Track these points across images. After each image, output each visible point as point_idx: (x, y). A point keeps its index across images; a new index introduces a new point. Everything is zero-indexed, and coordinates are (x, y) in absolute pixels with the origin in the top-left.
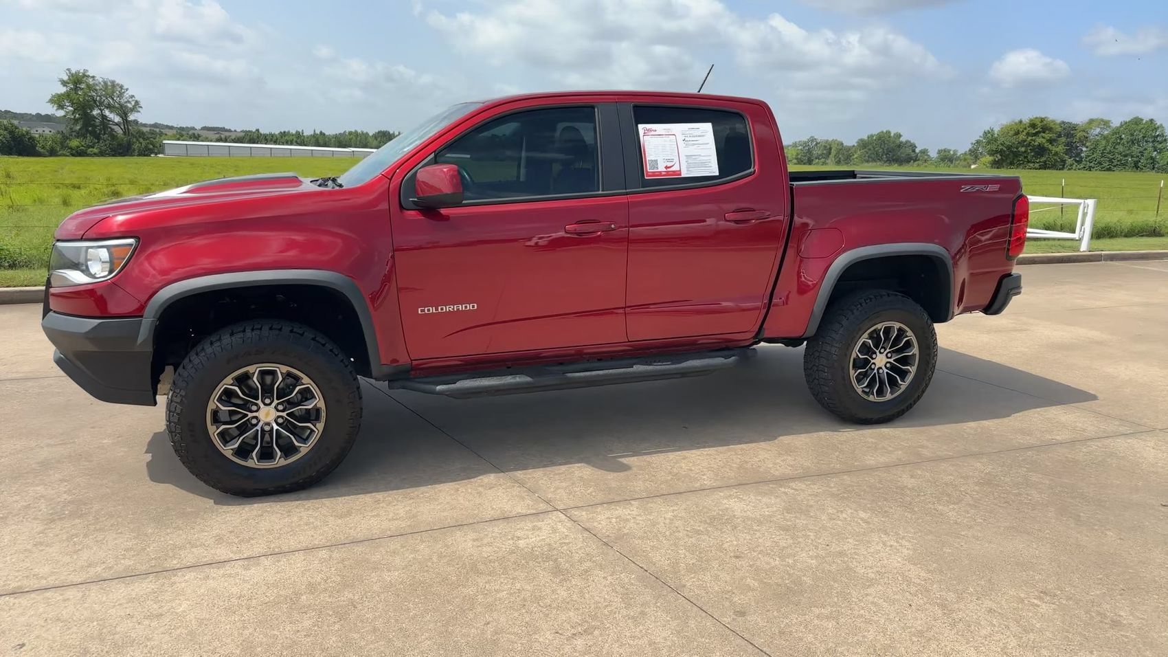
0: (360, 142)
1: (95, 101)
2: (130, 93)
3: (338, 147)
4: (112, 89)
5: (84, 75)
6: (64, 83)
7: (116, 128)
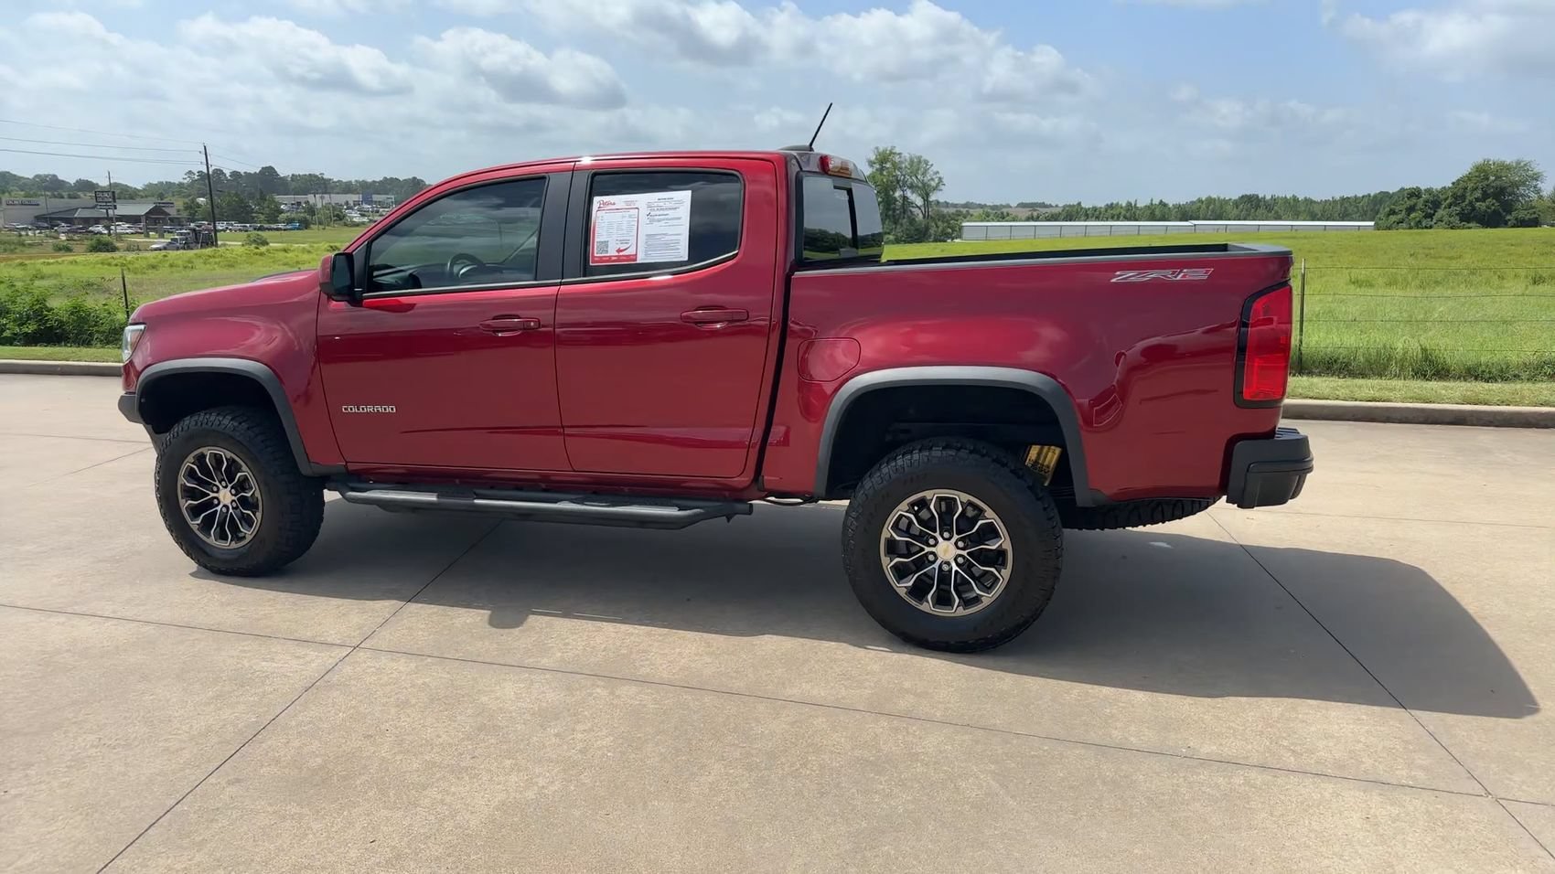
0: (1212, 212)
1: (898, 182)
2: (934, 169)
3: (1181, 220)
4: (918, 165)
5: (891, 153)
6: (871, 163)
7: (916, 211)
